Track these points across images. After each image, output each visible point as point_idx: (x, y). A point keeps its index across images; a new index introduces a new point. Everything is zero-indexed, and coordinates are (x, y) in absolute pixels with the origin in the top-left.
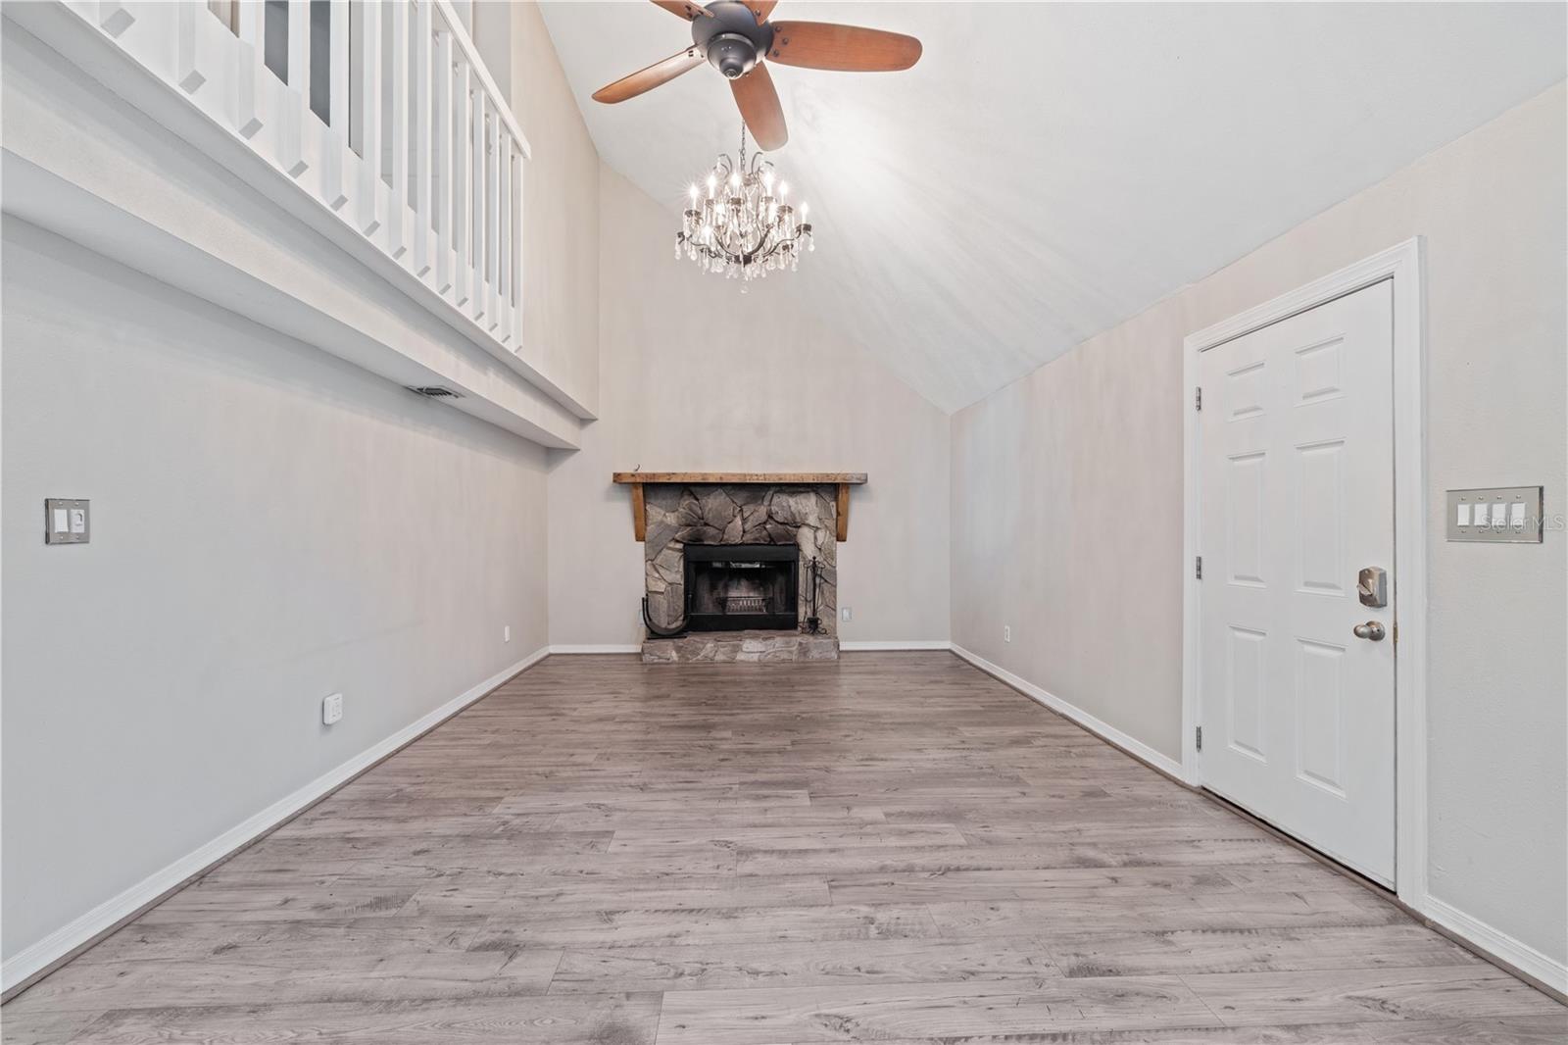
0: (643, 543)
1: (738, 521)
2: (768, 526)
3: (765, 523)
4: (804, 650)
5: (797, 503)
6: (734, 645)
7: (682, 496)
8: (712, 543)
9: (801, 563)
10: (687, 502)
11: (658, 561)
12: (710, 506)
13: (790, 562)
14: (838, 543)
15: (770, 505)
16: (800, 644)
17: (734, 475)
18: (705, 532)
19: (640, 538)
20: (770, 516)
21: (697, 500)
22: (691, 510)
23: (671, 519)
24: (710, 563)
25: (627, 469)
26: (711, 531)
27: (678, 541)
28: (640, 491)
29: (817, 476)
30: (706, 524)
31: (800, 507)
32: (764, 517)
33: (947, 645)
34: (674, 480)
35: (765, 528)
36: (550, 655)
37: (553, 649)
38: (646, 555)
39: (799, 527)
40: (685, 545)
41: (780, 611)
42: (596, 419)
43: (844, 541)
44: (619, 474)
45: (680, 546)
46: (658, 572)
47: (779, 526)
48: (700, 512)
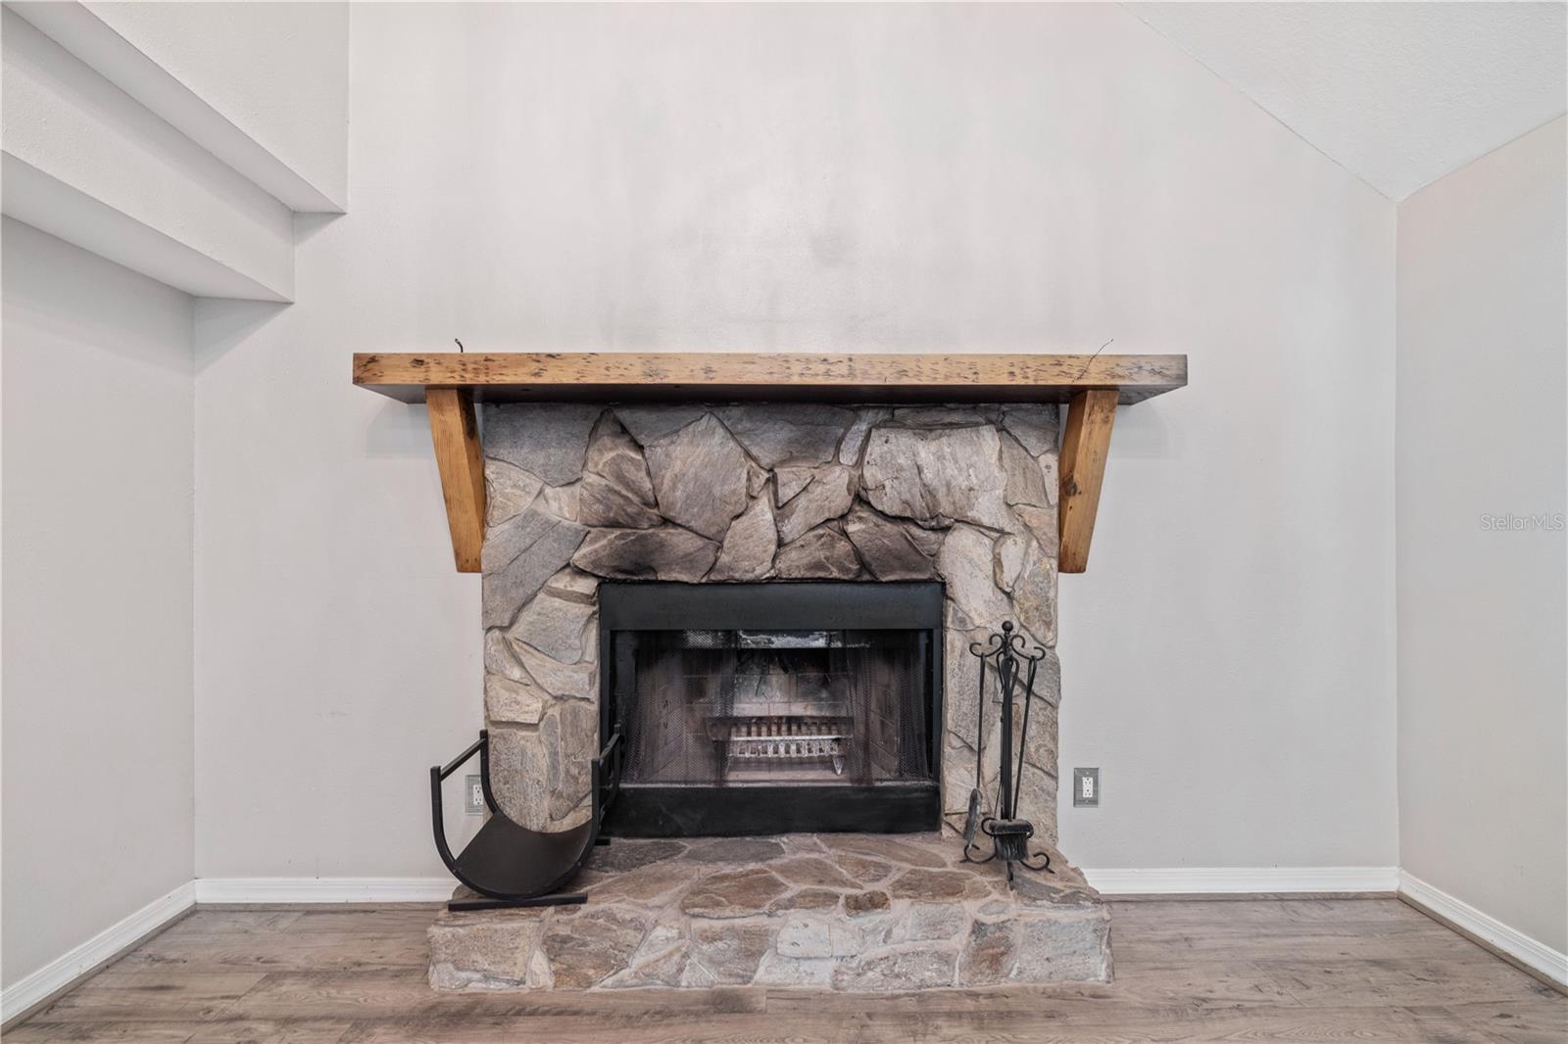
0: (480, 575)
1: (763, 510)
2: (853, 528)
3: (843, 517)
4: (990, 948)
5: (941, 458)
6: (747, 935)
7: (593, 433)
8: (684, 577)
9: (954, 640)
10: (609, 456)
11: (519, 630)
12: (678, 466)
13: (917, 631)
14: (1060, 574)
15: (859, 463)
16: (978, 928)
17: (750, 359)
18: (662, 545)
19: (467, 563)
20: (860, 499)
21: (640, 448)
22: (620, 478)
23: (562, 507)
24: (678, 635)
25: (396, 341)
26: (681, 542)
27: (581, 572)
28: (454, 418)
29: (1024, 362)
30: (666, 522)
31: (951, 470)
32: (841, 500)
33: (1388, 879)
34: (552, 376)
35: (844, 533)
36: (194, 911)
37: (207, 891)
38: (486, 613)
39: (946, 529)
40: (603, 582)
41: (886, 777)
42: (345, 214)
43: (1081, 569)
44: (373, 359)
45: (587, 586)
46: (522, 665)
47: (888, 527)
48: (648, 485)
